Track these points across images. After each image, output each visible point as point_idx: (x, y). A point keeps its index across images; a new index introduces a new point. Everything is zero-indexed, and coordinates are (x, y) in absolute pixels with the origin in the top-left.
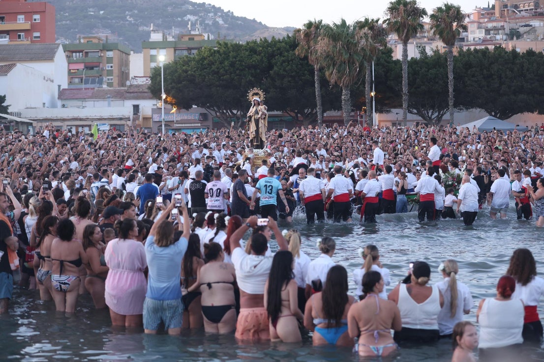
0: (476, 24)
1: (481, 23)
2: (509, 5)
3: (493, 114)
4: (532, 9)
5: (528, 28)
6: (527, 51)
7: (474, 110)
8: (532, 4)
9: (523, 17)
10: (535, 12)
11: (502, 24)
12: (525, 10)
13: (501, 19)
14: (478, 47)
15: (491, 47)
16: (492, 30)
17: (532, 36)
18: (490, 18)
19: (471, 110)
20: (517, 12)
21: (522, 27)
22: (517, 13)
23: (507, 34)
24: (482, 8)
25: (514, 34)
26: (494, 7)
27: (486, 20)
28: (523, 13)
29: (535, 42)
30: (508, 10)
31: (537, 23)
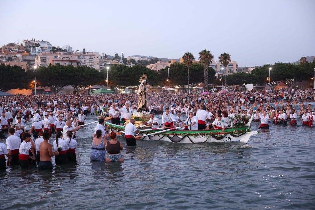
2: (7, 48)
4: (17, 50)
5: (15, 57)
6: (14, 66)
8: (17, 48)
9: (13, 53)
11: (5, 55)
13: (4, 53)
17: (17, 60)
21: (13, 56)
22: (11, 51)
23: (7, 59)
25: (10, 59)
26: (1, 48)
28: (13, 51)
29: (18, 63)
30: (7, 50)
31: (19, 55)
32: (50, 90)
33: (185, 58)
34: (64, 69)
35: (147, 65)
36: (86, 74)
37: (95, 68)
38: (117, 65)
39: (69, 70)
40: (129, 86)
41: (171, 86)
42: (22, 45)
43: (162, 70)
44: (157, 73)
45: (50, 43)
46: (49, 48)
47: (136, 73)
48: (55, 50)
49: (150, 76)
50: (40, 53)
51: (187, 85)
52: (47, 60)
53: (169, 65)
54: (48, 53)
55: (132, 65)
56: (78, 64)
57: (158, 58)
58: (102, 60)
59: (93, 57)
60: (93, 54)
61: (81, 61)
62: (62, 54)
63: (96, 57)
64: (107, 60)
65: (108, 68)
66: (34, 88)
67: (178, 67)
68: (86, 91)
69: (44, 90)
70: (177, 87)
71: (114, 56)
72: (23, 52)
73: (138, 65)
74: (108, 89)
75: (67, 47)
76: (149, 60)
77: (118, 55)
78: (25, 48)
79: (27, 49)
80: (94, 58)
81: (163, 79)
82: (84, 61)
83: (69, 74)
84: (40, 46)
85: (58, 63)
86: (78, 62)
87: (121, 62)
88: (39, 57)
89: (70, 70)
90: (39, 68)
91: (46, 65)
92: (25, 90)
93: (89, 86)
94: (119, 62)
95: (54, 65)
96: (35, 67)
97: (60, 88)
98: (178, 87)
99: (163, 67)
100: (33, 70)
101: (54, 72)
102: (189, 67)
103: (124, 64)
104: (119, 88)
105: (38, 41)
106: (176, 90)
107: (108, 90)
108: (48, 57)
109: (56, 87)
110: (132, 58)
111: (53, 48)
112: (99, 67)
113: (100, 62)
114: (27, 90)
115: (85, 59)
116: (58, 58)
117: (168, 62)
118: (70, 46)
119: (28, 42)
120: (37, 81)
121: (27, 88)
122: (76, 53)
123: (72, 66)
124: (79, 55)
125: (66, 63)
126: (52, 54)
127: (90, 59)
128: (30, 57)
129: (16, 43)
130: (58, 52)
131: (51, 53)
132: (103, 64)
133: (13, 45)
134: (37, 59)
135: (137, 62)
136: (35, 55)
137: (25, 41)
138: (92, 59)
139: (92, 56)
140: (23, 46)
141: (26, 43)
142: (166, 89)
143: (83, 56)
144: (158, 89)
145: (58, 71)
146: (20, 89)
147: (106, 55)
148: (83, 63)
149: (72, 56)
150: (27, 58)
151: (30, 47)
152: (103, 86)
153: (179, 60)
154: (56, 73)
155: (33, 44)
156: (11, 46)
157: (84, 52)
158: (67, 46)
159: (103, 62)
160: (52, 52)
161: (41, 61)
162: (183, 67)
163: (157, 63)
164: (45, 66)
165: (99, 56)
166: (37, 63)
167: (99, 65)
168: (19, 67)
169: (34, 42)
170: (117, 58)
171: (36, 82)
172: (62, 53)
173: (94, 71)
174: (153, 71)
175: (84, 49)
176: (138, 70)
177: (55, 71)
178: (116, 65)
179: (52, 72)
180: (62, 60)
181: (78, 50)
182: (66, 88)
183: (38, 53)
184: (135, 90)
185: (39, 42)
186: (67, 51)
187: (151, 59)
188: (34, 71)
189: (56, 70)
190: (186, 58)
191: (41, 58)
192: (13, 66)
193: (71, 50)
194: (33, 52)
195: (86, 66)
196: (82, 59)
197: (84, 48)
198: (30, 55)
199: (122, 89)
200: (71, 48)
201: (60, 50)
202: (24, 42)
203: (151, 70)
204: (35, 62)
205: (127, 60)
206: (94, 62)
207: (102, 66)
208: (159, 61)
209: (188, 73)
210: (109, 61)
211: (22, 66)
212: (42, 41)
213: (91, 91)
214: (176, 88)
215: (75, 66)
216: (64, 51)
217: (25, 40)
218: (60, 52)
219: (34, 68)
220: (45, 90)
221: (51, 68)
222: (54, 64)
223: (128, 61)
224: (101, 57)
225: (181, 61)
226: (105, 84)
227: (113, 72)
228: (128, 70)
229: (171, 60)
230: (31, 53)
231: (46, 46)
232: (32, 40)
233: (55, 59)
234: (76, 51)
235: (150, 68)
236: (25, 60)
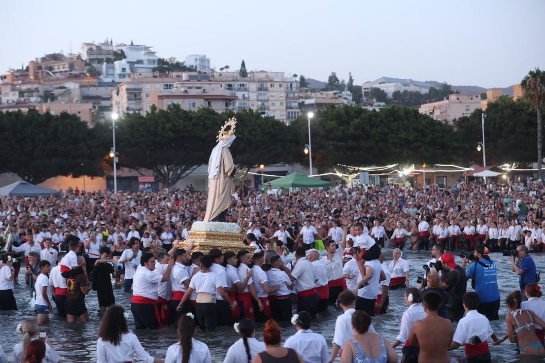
0: (9, 86)
1: (15, 85)
2: (43, 67)
3: (26, 178)
4: (67, 71)
5: (62, 91)
6: (61, 114)
7: (6, 174)
8: (67, 65)
9: (58, 79)
10: (70, 74)
11: (36, 86)
12: (60, 72)
13: (36, 81)
14: (10, 110)
15: (25, 110)
16: (25, 92)
17: (66, 98)
18: (24, 80)
19: (4, 174)
20: (51, 73)
21: (56, 88)
22: (51, 75)
23: (41, 97)
24: (16, 70)
25: (48, 96)
26: (28, 68)
27: (20, 82)
28: (58, 75)
29: (69, 105)
30: (42, 72)
31: (72, 86)
32: (152, 179)
33: (530, 85)
34: (191, 119)
35: (419, 104)
36: (250, 133)
37: (274, 117)
38: (336, 106)
39: (205, 123)
40: (370, 165)
41: (490, 165)
42: (79, 57)
43: (464, 120)
44: (450, 128)
45: (152, 50)
46: (149, 64)
47: (389, 129)
48: (165, 68)
49: (431, 136)
50: (127, 76)
51: (536, 160)
52: (143, 95)
53: (484, 105)
54: (146, 77)
55: (376, 106)
56: (227, 105)
57: (449, 87)
58: (294, 93)
59: (269, 85)
60: (267, 77)
61: (235, 96)
62: (184, 78)
63: (277, 85)
64: (307, 91)
65: (311, 115)
66: (112, 175)
67: (509, 110)
68: (250, 181)
69: (136, 178)
70: (508, 169)
71: (327, 81)
72: (82, 75)
73: (394, 107)
74: (312, 174)
75: (198, 58)
76: (424, 91)
77: (337, 79)
78: (87, 64)
79: (92, 67)
80: (270, 89)
81: (467, 146)
82: (244, 95)
83: (205, 134)
84: (125, 57)
85: (174, 105)
86: (226, 100)
87: (346, 99)
88: (123, 88)
89: (207, 122)
90: (123, 118)
91: (141, 110)
92: (87, 179)
93: (259, 166)
94: (340, 97)
95: (164, 111)
96: (114, 116)
97: (179, 171)
98: (511, 167)
99: (465, 112)
100: (109, 124)
101: (164, 128)
102: (541, 112)
103: (354, 103)
104: (344, 170)
105: (120, 45)
106: (504, 177)
107: (311, 176)
108: (147, 88)
109: (169, 170)
110: (377, 86)
111: (161, 61)
112: (284, 113)
113: (287, 97)
114: (92, 179)
115: (246, 90)
116: (174, 91)
117: (479, 96)
118: (205, 56)
119: (94, 48)
120: (118, 153)
121: (92, 174)
122: (221, 75)
123: (213, 113)
124: (231, 79)
125: (194, 104)
126: (158, 79)
127: (260, 89)
128: (99, 88)
129: (66, 54)
130: (174, 74)
131: (155, 77)
132: (296, 104)
133: (56, 57)
134: (118, 94)
135: (390, 96)
136: (113, 84)
137: (89, 47)
138: (266, 90)
139: (266, 81)
140: (82, 60)
141: (90, 51)
142: (475, 175)
143: (239, 83)
144: (453, 174)
145: (173, 125)
146: (76, 176)
147: (302, 79)
148: (240, 102)
149: (210, 84)
150: (93, 91)
151: (100, 61)
152: (298, 166)
153: (511, 89)
154: (170, 132)
155: (108, 52)
156: (53, 61)
157: (243, 73)
158: (197, 55)
159: (294, 98)
160: (157, 73)
161: (129, 99)
162: (522, 110)
163: (448, 99)
164: (141, 112)
165: (284, 82)
166: (118, 103)
167: (284, 107)
168: (74, 115)
169: (110, 48)
170: (334, 88)
171: (116, 156)
172: (185, 76)
173: (273, 124)
174: (439, 123)
175: (243, 64)
176: (395, 120)
177: (168, 126)
178: (332, 106)
179: (160, 128)
180: (185, 96)
181: (227, 67)
182: (194, 172)
183: (122, 76)
184: (387, 176)
185: (124, 49)
186: (198, 69)
187: (432, 90)
188: (110, 128)
189: (168, 122)
190: (532, 85)
191: (127, 90)
192: (59, 114)
193: (209, 67)
194: (108, 75)
195: (251, 110)
196: (239, 90)
197: (243, 62)
198: (99, 83)
199: (351, 174)
200: (209, 61)
201: (179, 67)
202: (86, 48)
203: (432, 119)
204: (114, 102)
205: (363, 91)
206: (271, 98)
207: (293, 110)
208: (452, 93)
209: (539, 127)
210: (313, 95)
211: (79, 112)
212: (132, 44)
213: (265, 181)
214: (505, 171)
215: (220, 112)
216: (190, 69)
217: (87, 44)
218: (179, 74)
219: (111, 118)
220: (141, 179)
221: (157, 117)
222: (165, 105)
223: (366, 94)
224: (291, 85)
225: (518, 95)
226: (303, 160)
227: (324, 127)
228: (367, 120)
229: (486, 90)
230: (102, 77)
231: (141, 59)
232: (106, 44)
233: (166, 92)
234: (222, 69)
235: (428, 114)
236: (86, 98)
